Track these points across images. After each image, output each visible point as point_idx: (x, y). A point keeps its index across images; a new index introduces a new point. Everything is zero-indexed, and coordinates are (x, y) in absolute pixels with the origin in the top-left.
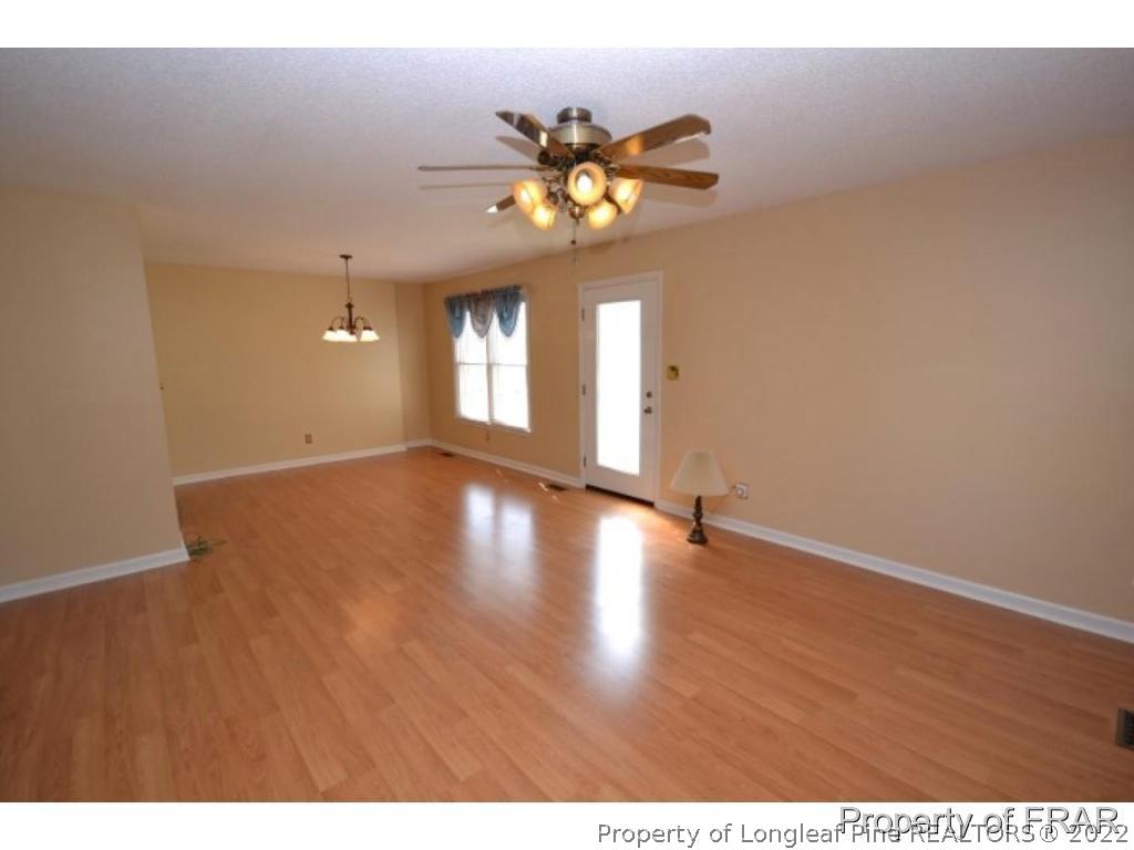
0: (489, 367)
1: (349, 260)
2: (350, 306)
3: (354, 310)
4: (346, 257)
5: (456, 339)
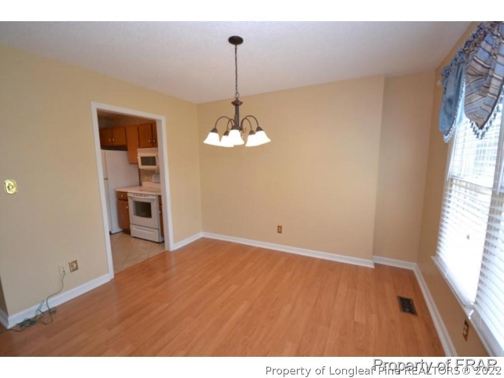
2: (237, 103)
4: (235, 41)
5: (446, 137)
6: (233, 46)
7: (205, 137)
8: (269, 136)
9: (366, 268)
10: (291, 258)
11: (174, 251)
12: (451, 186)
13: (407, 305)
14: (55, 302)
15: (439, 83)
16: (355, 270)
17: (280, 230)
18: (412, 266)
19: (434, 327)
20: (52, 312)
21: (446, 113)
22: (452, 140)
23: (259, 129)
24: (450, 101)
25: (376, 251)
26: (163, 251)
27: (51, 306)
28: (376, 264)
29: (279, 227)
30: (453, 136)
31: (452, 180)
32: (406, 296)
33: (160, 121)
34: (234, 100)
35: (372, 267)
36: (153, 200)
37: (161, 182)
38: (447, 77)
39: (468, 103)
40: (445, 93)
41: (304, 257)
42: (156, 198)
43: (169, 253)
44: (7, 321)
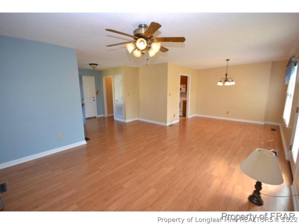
1: (229, 61)
2: (226, 75)
4: (228, 60)
5: (286, 83)
7: (217, 83)
8: (235, 82)
13: (273, 130)
16: (256, 126)
17: (228, 113)
18: (279, 124)
23: (232, 81)
26: (185, 118)
33: (189, 77)
35: (264, 124)
42: (182, 101)
43: (188, 118)
44: (167, 124)
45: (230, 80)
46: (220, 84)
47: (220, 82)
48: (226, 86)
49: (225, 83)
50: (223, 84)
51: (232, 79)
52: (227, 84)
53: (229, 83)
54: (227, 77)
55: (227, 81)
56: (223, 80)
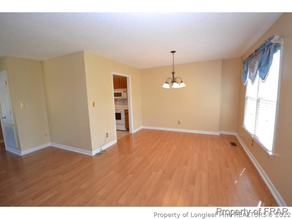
0: (258, 101)
1: (174, 53)
2: (173, 73)
3: (175, 74)
4: (173, 52)
5: (244, 84)
6: (172, 54)
7: (163, 85)
8: (185, 84)
9: (217, 136)
10: (185, 134)
11: (134, 133)
12: (247, 100)
13: (233, 144)
14: (104, 148)
15: (242, 65)
16: (212, 137)
17: (179, 123)
18: (234, 134)
19: (243, 149)
20: (104, 151)
21: (244, 76)
22: (246, 85)
23: (182, 82)
24: (245, 72)
25: (220, 129)
26: (129, 134)
27: (103, 149)
28: (220, 134)
29: (178, 121)
30: (247, 83)
31: (247, 98)
32: (233, 142)
33: (129, 78)
34: (172, 72)
35: (219, 135)
36: (122, 112)
37: (128, 104)
38: (244, 63)
39: (250, 74)
40: (244, 69)
41: (190, 133)
42: (123, 111)
43: (131, 134)
44: (92, 153)
45: (178, 80)
46: (166, 86)
47: (166, 83)
48: (174, 89)
49: (172, 85)
50: (171, 86)
51: (181, 79)
52: (175, 85)
53: (178, 84)
54: (175, 76)
55: (175, 82)
56: (170, 81)
